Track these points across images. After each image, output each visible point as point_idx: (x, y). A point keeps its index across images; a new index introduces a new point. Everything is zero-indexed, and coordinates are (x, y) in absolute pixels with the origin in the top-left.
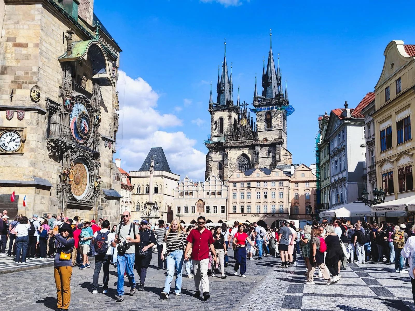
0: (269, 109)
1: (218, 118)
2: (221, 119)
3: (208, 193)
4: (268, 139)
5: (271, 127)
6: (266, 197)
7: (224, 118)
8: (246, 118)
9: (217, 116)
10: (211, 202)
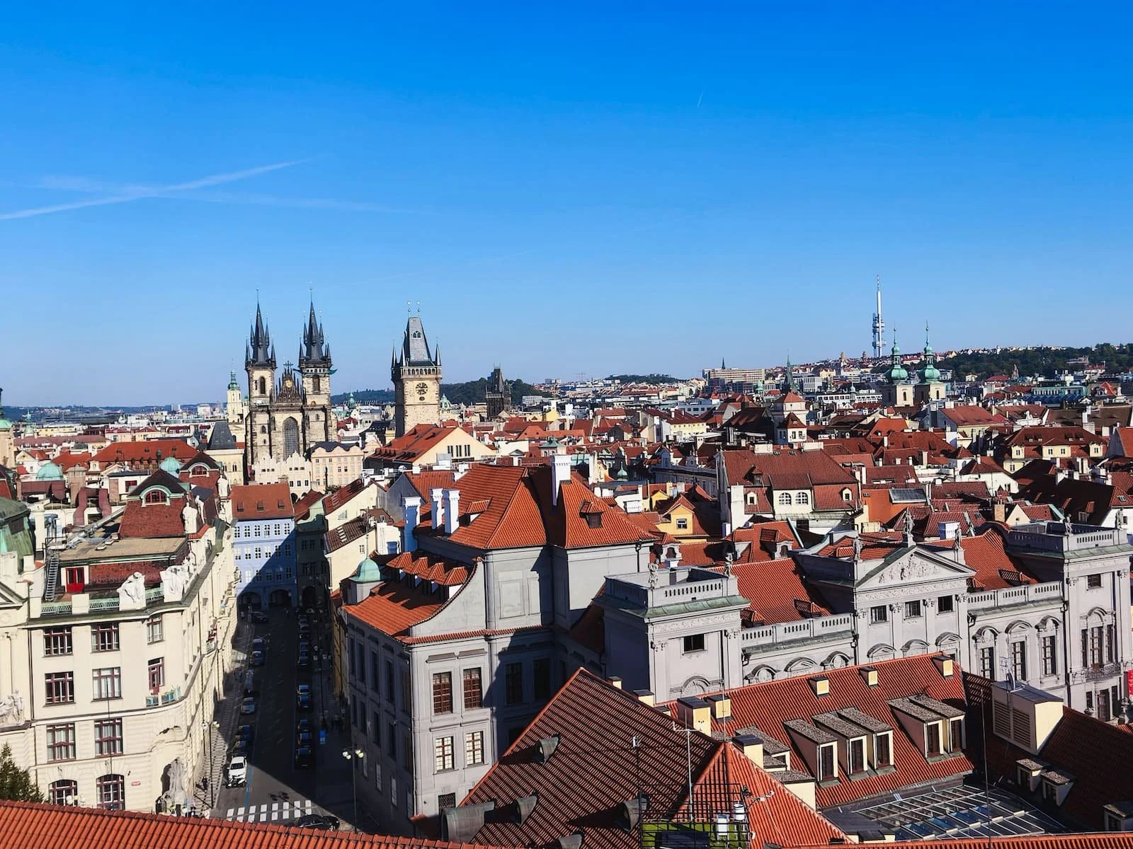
0: (316, 371)
1: (259, 377)
2: (263, 380)
3: (291, 469)
4: (317, 403)
5: (319, 390)
6: (346, 470)
7: (265, 377)
8: (291, 379)
9: (257, 375)
10: (293, 476)
